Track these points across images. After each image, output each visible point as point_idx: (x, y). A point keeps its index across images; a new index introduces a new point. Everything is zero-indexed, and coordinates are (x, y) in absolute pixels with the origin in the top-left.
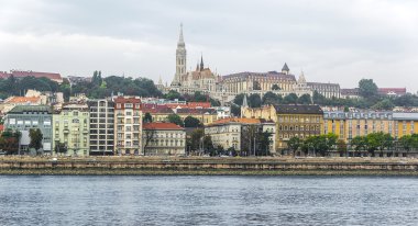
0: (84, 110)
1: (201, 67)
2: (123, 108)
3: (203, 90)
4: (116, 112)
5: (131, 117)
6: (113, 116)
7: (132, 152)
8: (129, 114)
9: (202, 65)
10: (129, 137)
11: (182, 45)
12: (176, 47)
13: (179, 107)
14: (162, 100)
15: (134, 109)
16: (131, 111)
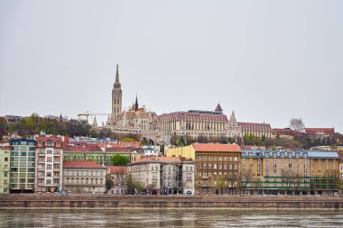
0: (6, 148)
1: (136, 107)
2: (44, 147)
3: (136, 129)
4: (37, 151)
5: (52, 156)
6: (34, 154)
7: (52, 190)
8: (50, 152)
9: (137, 105)
10: (49, 175)
11: (117, 85)
12: (112, 88)
13: (109, 146)
14: (94, 139)
15: (55, 147)
16: (52, 149)
